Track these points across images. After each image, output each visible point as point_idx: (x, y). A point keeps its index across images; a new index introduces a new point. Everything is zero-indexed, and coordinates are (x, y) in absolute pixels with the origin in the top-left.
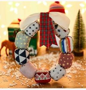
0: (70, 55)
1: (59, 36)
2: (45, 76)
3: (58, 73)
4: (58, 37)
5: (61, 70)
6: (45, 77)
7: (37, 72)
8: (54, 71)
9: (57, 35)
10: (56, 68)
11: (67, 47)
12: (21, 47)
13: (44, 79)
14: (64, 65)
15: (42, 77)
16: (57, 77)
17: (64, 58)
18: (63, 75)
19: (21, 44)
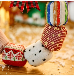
2: (15, 55)
3: (35, 55)
5: (40, 51)
6: (14, 57)
7: (6, 46)
8: (30, 50)
10: (34, 47)
11: (54, 15)
13: (12, 60)
14: (46, 44)
16: (33, 61)
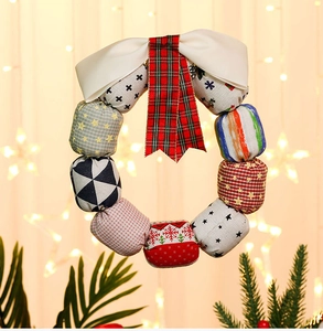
0: (254, 165)
1: (210, 105)
4: (208, 107)
9: (203, 100)
12: (97, 152)
15: (171, 233)
17: (235, 178)
18: (239, 234)
19: (99, 140)
